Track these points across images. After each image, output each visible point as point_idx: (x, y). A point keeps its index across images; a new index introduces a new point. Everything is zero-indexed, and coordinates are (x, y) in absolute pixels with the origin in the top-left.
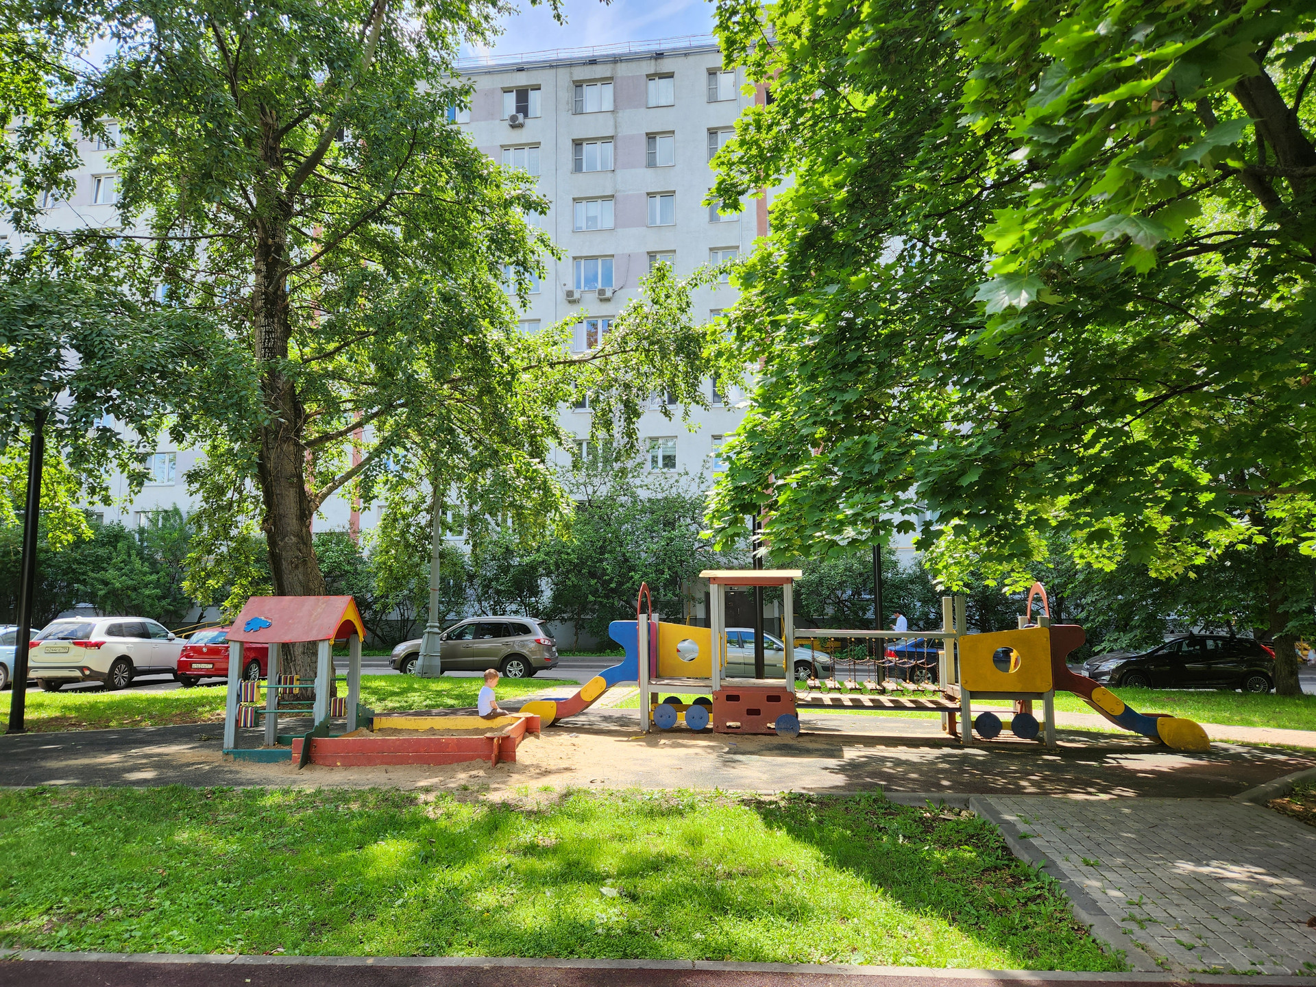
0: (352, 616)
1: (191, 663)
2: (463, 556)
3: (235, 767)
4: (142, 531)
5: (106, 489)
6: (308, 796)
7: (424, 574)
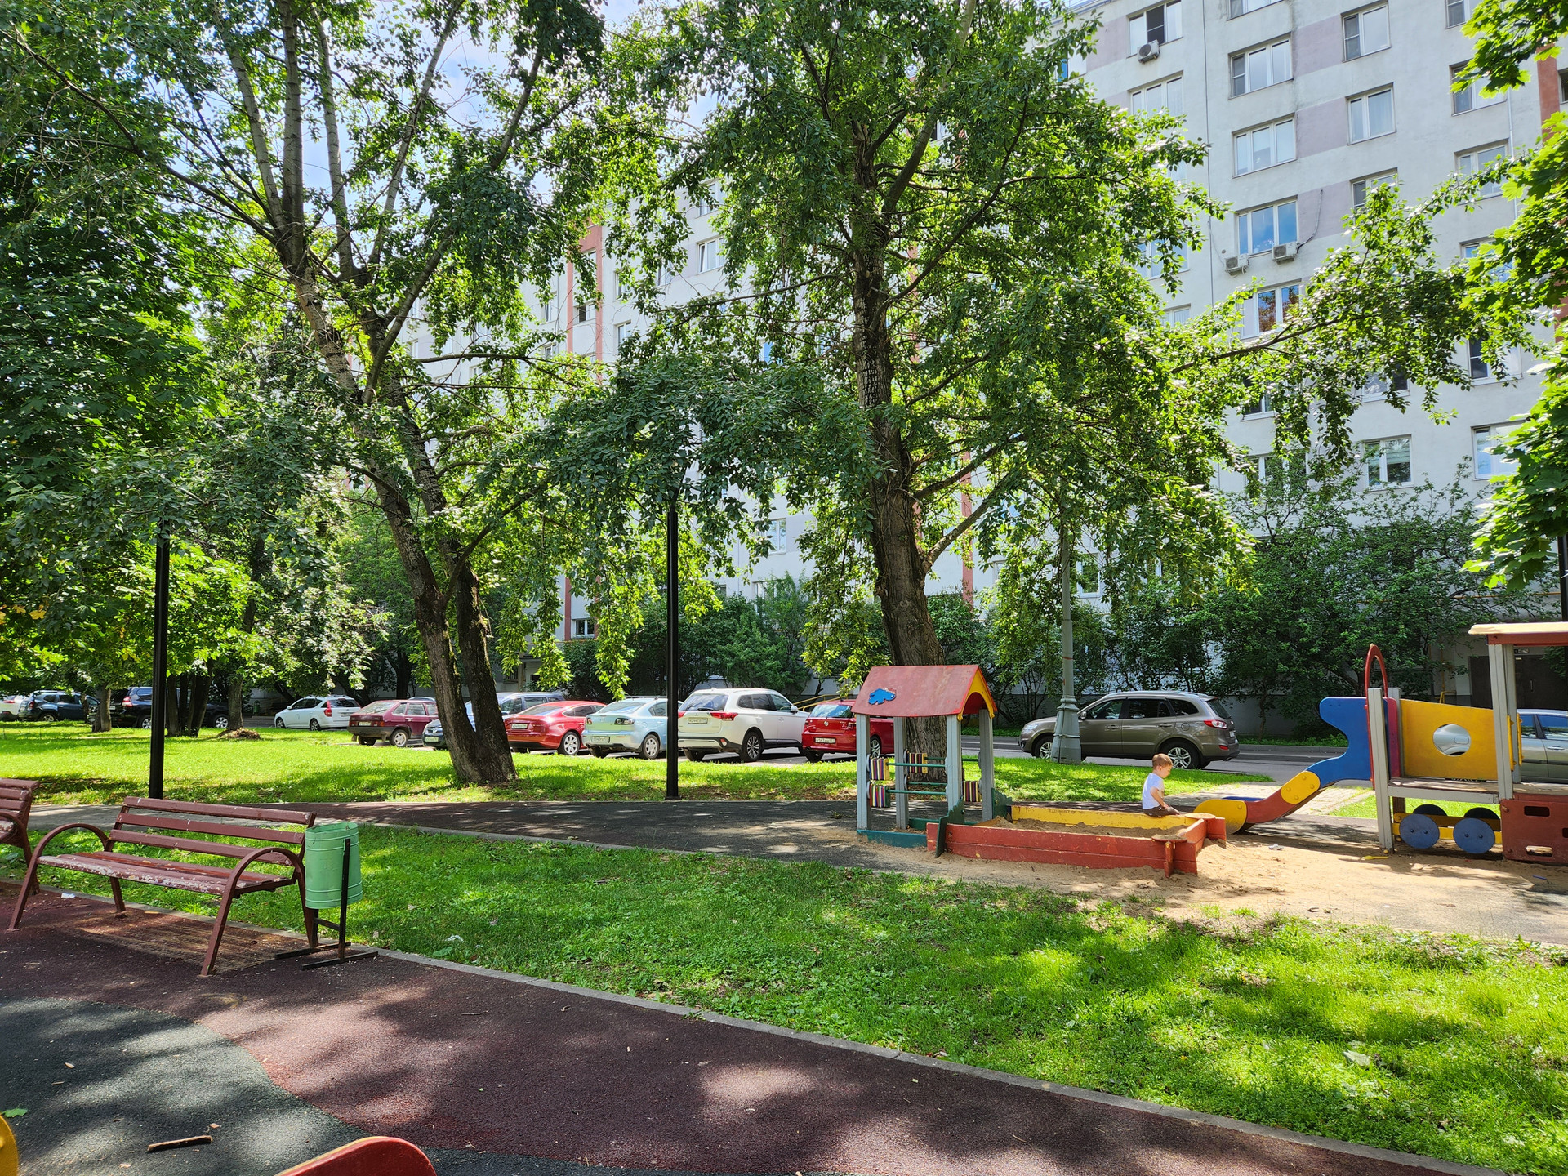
0: (979, 688)
1: (815, 737)
2: (1100, 616)
3: (871, 848)
4: (760, 602)
5: (730, 560)
6: (949, 888)
7: (1053, 639)
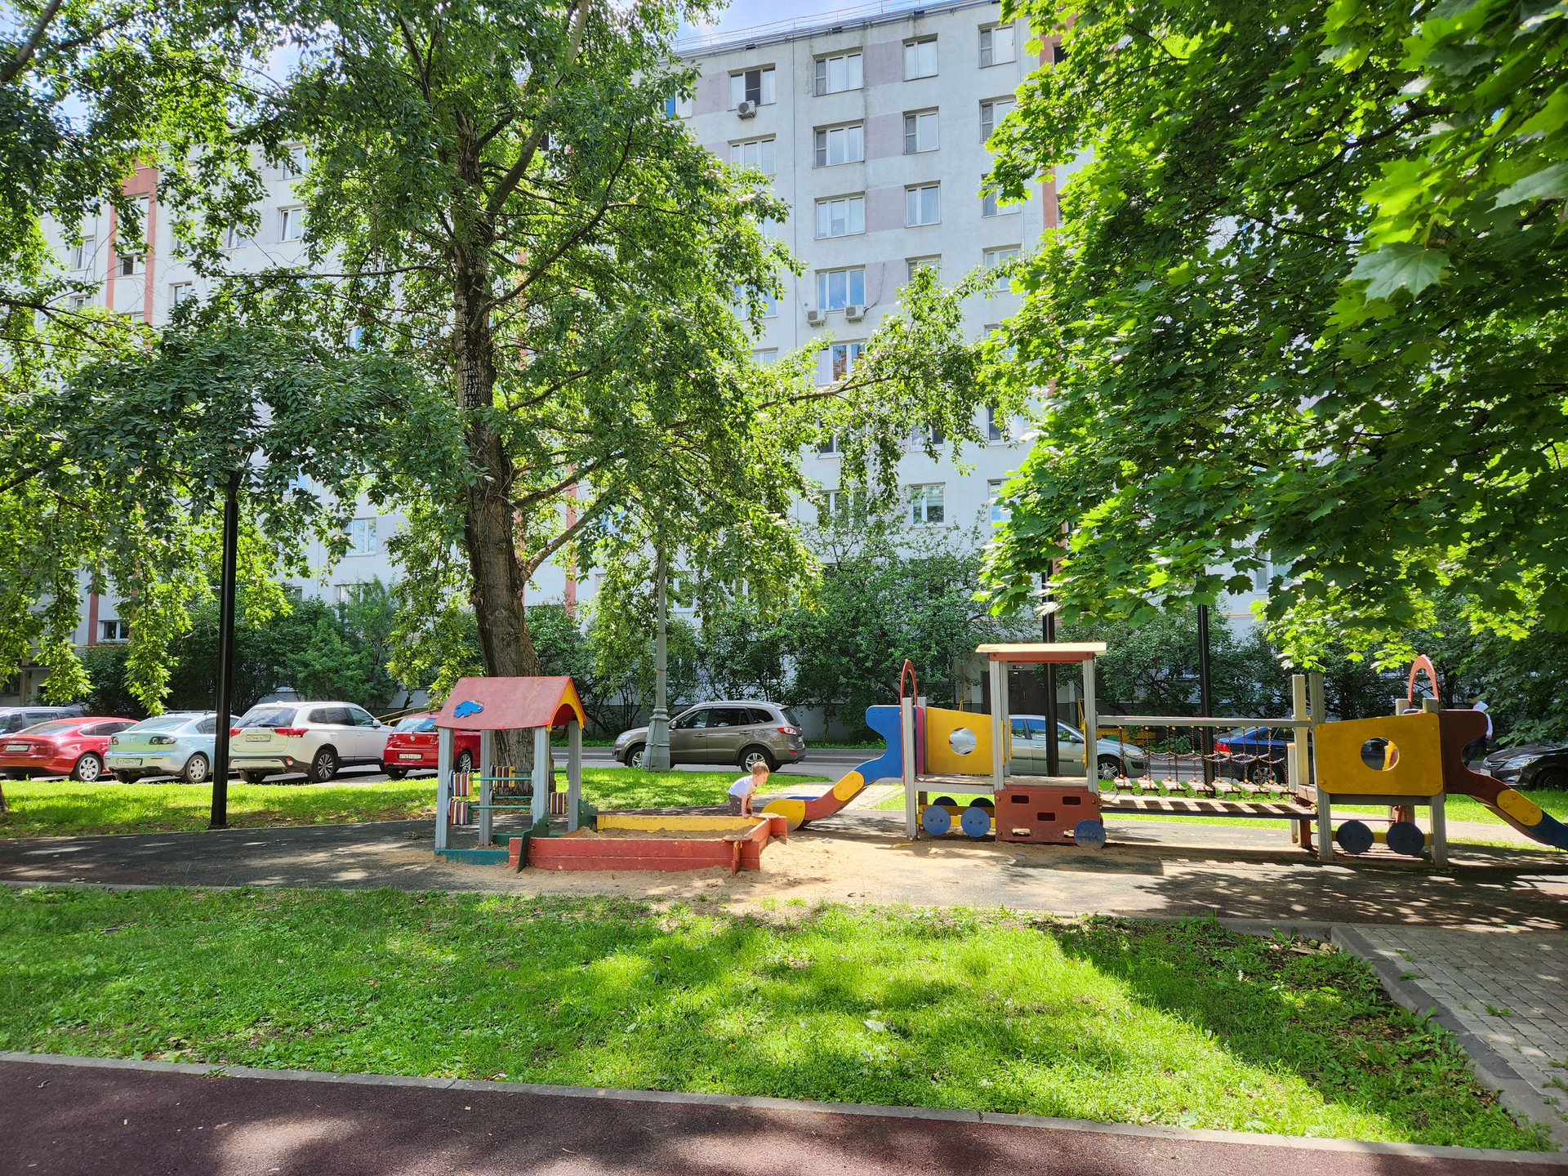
0: (570, 699)
1: (398, 753)
2: (693, 631)
3: (448, 869)
4: (342, 607)
5: (304, 559)
6: (527, 903)
7: (649, 652)
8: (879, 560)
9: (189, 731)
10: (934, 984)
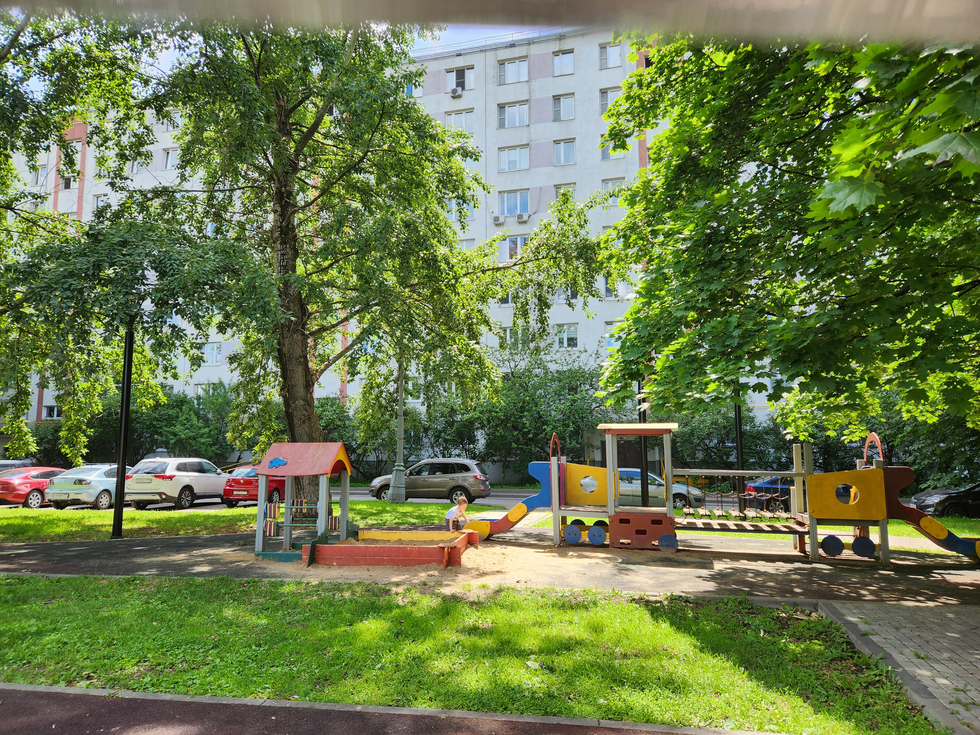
0: (342, 457)
1: (233, 491)
2: (420, 414)
3: (263, 565)
4: (199, 398)
5: (175, 368)
6: (313, 586)
7: (393, 427)
8: (537, 371)
9: (99, 476)
10: (570, 638)
